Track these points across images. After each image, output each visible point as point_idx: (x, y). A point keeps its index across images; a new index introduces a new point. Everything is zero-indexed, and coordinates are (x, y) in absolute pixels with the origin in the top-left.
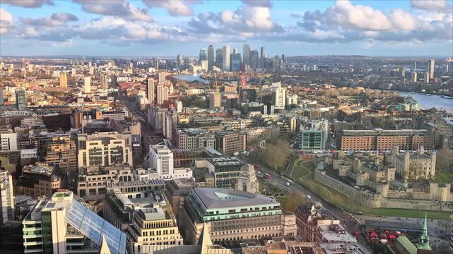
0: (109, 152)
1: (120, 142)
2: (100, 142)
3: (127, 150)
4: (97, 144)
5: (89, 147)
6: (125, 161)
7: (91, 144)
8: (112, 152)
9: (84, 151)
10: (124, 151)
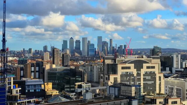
0: (142, 79)
1: (153, 67)
2: (132, 66)
3: (160, 78)
4: (129, 68)
5: (120, 71)
6: (157, 92)
7: (123, 68)
8: (145, 79)
9: (115, 76)
10: (157, 79)
